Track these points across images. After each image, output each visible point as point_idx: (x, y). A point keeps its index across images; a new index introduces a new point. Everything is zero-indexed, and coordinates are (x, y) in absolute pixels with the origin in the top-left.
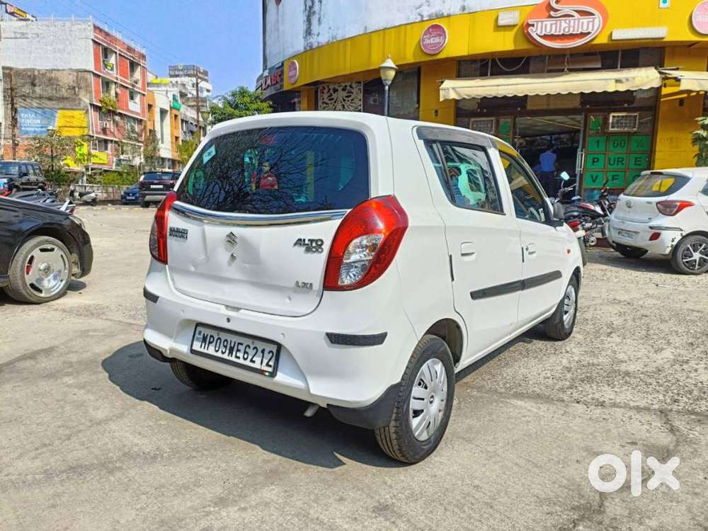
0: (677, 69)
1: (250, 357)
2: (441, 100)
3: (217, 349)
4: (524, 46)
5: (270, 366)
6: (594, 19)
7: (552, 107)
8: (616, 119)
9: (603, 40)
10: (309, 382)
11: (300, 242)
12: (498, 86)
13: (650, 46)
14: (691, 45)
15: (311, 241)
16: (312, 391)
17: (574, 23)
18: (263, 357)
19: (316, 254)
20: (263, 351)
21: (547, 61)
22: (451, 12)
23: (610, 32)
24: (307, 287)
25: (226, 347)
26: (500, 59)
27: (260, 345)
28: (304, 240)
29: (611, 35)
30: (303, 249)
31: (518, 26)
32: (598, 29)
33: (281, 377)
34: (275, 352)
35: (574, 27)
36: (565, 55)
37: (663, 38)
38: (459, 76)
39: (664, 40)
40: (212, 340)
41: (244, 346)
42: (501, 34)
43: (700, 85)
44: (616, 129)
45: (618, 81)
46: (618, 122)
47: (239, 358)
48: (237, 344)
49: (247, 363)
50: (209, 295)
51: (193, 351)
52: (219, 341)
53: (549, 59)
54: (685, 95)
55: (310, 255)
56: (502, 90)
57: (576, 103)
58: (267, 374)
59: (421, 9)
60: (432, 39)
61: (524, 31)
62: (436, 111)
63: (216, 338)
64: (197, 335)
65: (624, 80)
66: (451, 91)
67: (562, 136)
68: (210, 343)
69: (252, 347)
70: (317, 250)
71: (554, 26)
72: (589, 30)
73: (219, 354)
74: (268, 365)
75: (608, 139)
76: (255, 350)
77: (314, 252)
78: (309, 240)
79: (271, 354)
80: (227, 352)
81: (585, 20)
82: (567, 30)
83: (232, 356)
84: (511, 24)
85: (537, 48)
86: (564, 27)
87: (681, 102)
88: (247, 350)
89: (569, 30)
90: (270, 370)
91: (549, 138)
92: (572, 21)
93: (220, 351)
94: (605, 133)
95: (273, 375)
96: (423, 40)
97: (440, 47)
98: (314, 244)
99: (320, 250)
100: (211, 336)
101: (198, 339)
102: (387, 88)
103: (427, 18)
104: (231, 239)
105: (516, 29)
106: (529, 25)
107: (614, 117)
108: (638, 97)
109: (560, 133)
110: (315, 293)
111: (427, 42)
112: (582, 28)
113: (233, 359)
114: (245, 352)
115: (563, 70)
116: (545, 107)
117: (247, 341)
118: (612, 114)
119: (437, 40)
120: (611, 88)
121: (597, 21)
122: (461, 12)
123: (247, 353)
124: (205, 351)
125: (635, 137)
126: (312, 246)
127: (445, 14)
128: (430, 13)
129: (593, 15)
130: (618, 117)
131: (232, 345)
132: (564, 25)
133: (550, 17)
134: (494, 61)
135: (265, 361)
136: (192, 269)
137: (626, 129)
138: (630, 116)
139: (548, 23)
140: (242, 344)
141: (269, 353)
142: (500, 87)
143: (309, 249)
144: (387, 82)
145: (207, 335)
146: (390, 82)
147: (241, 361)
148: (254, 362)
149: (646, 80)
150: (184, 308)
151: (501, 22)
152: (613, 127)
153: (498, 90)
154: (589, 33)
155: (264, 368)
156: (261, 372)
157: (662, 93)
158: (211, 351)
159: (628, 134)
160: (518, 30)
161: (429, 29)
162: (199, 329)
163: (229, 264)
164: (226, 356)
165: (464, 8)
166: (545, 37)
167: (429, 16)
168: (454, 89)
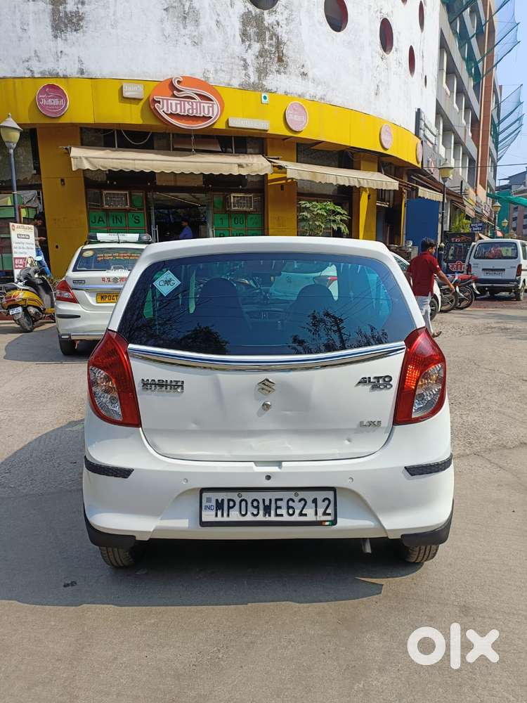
0: (278, 159)
1: (297, 512)
2: (74, 169)
3: (243, 513)
4: (151, 122)
5: (329, 514)
6: (213, 104)
7: (179, 184)
8: (236, 199)
9: (221, 125)
10: (381, 519)
11: (364, 381)
12: (134, 160)
13: (255, 136)
14: (285, 138)
15: (378, 378)
16: (387, 527)
17: (197, 105)
18: (316, 507)
19: (383, 391)
20: (315, 501)
21: (171, 139)
22: (68, 73)
23: (226, 120)
24: (374, 425)
25: (257, 508)
26: (124, 131)
27: (309, 496)
28: (370, 378)
29: (227, 122)
30: (368, 387)
31: (143, 101)
32: (217, 115)
33: (342, 523)
34: (332, 499)
35: (197, 109)
36: (190, 136)
37: (267, 131)
38: (84, 144)
39: (268, 132)
40: (231, 504)
41: (285, 501)
42: (127, 106)
43: (300, 175)
44: (236, 208)
45: (240, 166)
46: (238, 203)
47: (282, 515)
48: (273, 502)
49: (296, 518)
50: (224, 453)
51: (203, 524)
52: (243, 503)
53: (173, 137)
54: (284, 182)
55: (377, 393)
56: (138, 164)
57: (200, 183)
58: (327, 523)
59: (29, 63)
60: (50, 100)
61: (151, 106)
62: (62, 180)
63: (238, 500)
64: (204, 503)
65: (245, 166)
66: (85, 161)
67: (179, 211)
68: (229, 508)
69: (296, 499)
70: (386, 387)
71: (179, 106)
72: (210, 115)
73: (249, 518)
74: (325, 514)
75: (230, 217)
76: (303, 502)
77: (382, 389)
78: (375, 378)
79: (327, 502)
80: (261, 512)
81: (206, 105)
82: (191, 111)
83: (270, 516)
84: (137, 97)
85: (165, 126)
86: (187, 108)
87: (282, 186)
88: (291, 504)
89: (193, 113)
90: (329, 518)
91: (166, 212)
92: (194, 104)
93: (249, 513)
94: (226, 212)
95: (334, 522)
96: (40, 100)
97: (62, 111)
98: (381, 381)
99: (388, 387)
100: (229, 500)
101: (209, 508)
102: (12, 151)
103: (39, 76)
104: (266, 386)
105: (141, 103)
106: (154, 101)
107: (234, 197)
108: (249, 180)
109: (178, 208)
110: (384, 430)
111: (44, 102)
112: (204, 112)
113: (273, 518)
114: (289, 507)
115: (190, 150)
116: (172, 184)
117: (286, 495)
118: (233, 195)
119: (56, 102)
120: (236, 171)
121: (215, 107)
122: (79, 75)
123: (292, 508)
124: (225, 519)
125: (250, 216)
126: (379, 383)
127: (61, 75)
128: (41, 70)
129: (212, 101)
130: (238, 197)
131: (267, 503)
132: (187, 106)
133: (174, 96)
134: (119, 132)
135: (320, 511)
136: (193, 426)
137: (244, 209)
138: (247, 197)
139: (174, 102)
140: (281, 500)
141: (324, 501)
142: (136, 162)
143: (376, 387)
144: (12, 144)
145: (223, 500)
146: (15, 145)
147: (286, 518)
148: (306, 515)
149: (261, 167)
150: (186, 477)
151: (126, 94)
152: (234, 206)
153: (135, 164)
154: (210, 118)
155: (321, 518)
156: (320, 523)
157: (269, 179)
158: (235, 516)
159: (246, 213)
160: (144, 104)
161: (45, 87)
162: (205, 495)
163: (259, 414)
164: (261, 518)
165: (82, 72)
166: (171, 115)
167: (41, 73)
168: (87, 158)
